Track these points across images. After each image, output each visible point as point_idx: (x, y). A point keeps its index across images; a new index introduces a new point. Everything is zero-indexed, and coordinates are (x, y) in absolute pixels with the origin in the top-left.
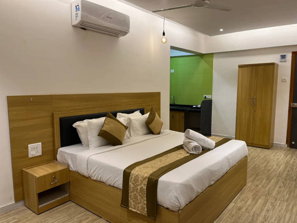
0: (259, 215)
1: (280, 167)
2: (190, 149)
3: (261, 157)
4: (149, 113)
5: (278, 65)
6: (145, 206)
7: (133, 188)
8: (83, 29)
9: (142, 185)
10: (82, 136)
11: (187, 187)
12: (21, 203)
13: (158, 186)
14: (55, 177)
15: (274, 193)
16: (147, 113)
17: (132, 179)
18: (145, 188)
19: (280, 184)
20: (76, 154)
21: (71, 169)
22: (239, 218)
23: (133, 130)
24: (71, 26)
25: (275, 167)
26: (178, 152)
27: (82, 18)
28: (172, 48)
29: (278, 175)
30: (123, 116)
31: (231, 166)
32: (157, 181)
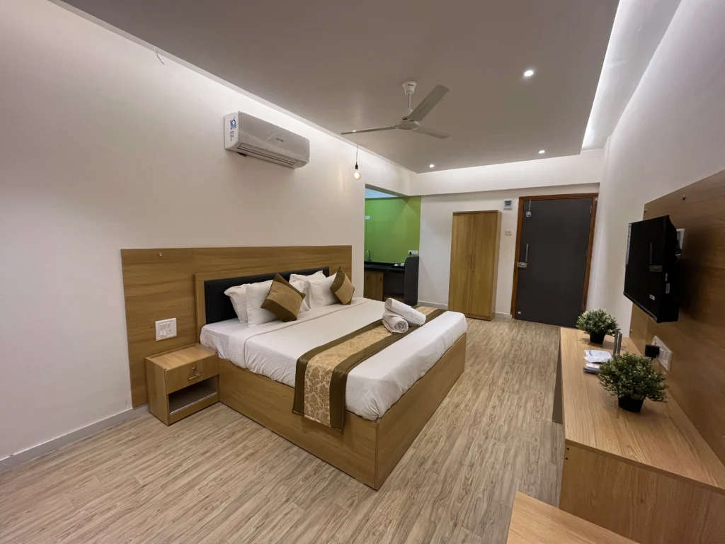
0: (483, 414)
1: (504, 345)
2: (393, 326)
3: (481, 331)
4: (335, 276)
5: (501, 213)
6: (328, 413)
7: (310, 386)
8: (241, 154)
9: (324, 383)
10: (238, 309)
11: (389, 384)
12: (144, 408)
13: (347, 383)
14: (195, 370)
15: (501, 381)
16: (332, 274)
17: (310, 374)
18: (328, 386)
19: (507, 368)
20: (228, 334)
21: (220, 356)
22: (457, 419)
23: (313, 297)
24: (224, 151)
25: (498, 345)
26: (375, 330)
27: (239, 138)
28: (368, 187)
29: (503, 356)
30: (298, 279)
31: (447, 348)
32: (345, 377)
